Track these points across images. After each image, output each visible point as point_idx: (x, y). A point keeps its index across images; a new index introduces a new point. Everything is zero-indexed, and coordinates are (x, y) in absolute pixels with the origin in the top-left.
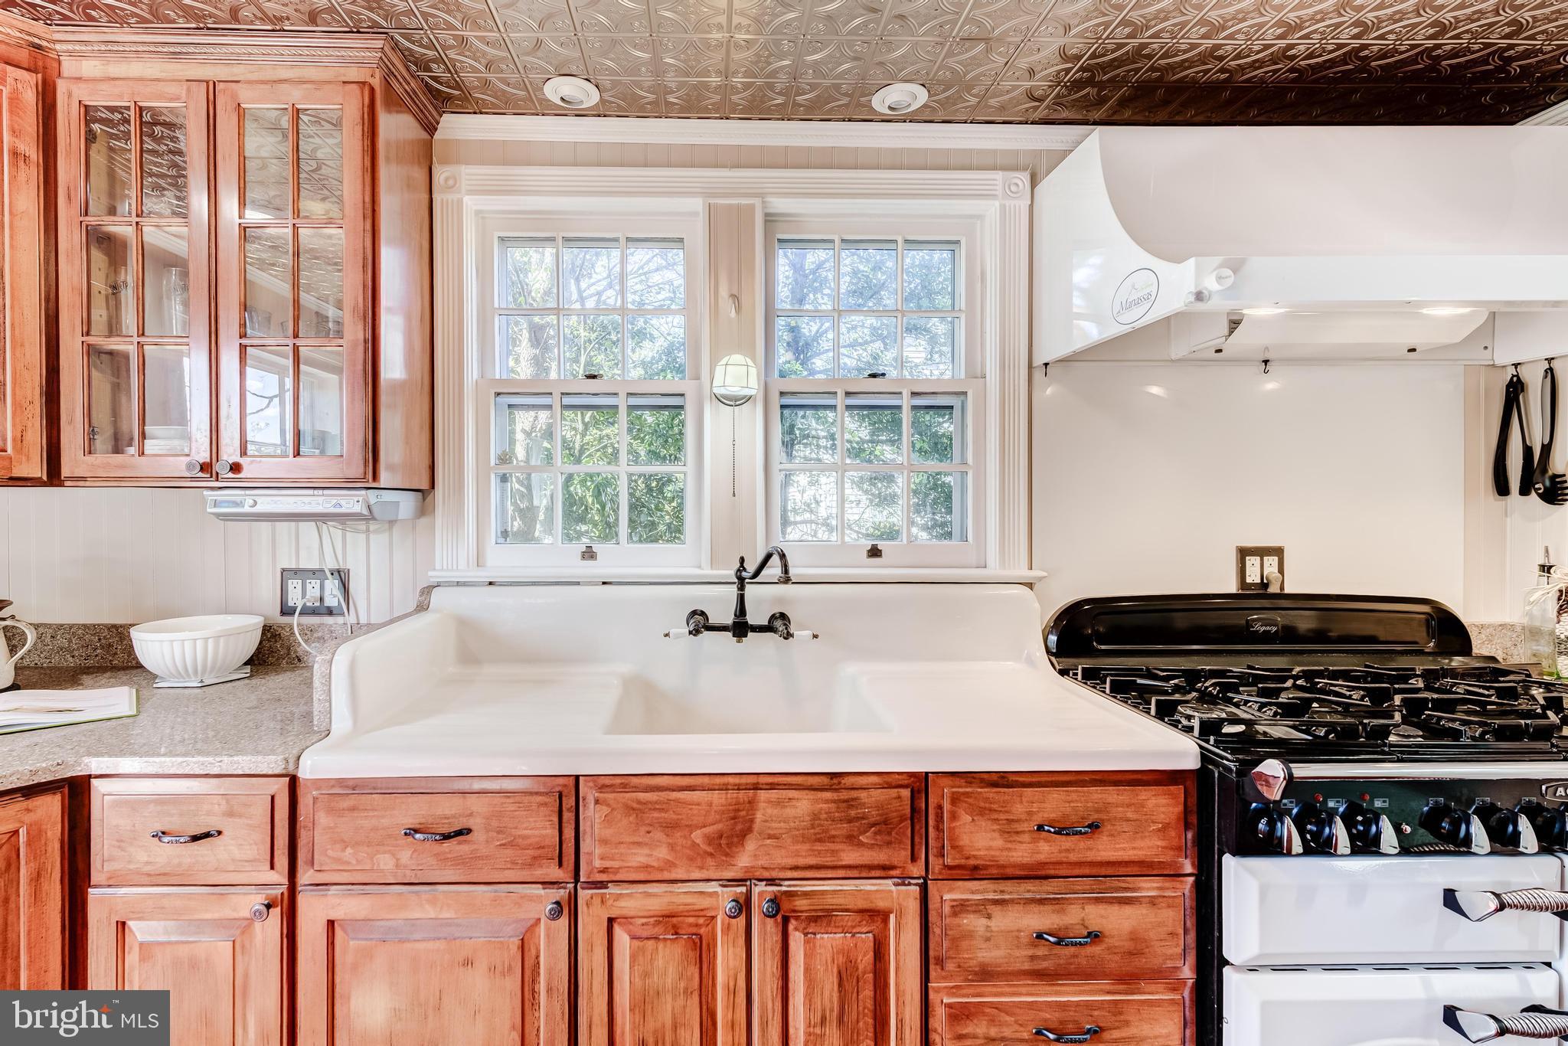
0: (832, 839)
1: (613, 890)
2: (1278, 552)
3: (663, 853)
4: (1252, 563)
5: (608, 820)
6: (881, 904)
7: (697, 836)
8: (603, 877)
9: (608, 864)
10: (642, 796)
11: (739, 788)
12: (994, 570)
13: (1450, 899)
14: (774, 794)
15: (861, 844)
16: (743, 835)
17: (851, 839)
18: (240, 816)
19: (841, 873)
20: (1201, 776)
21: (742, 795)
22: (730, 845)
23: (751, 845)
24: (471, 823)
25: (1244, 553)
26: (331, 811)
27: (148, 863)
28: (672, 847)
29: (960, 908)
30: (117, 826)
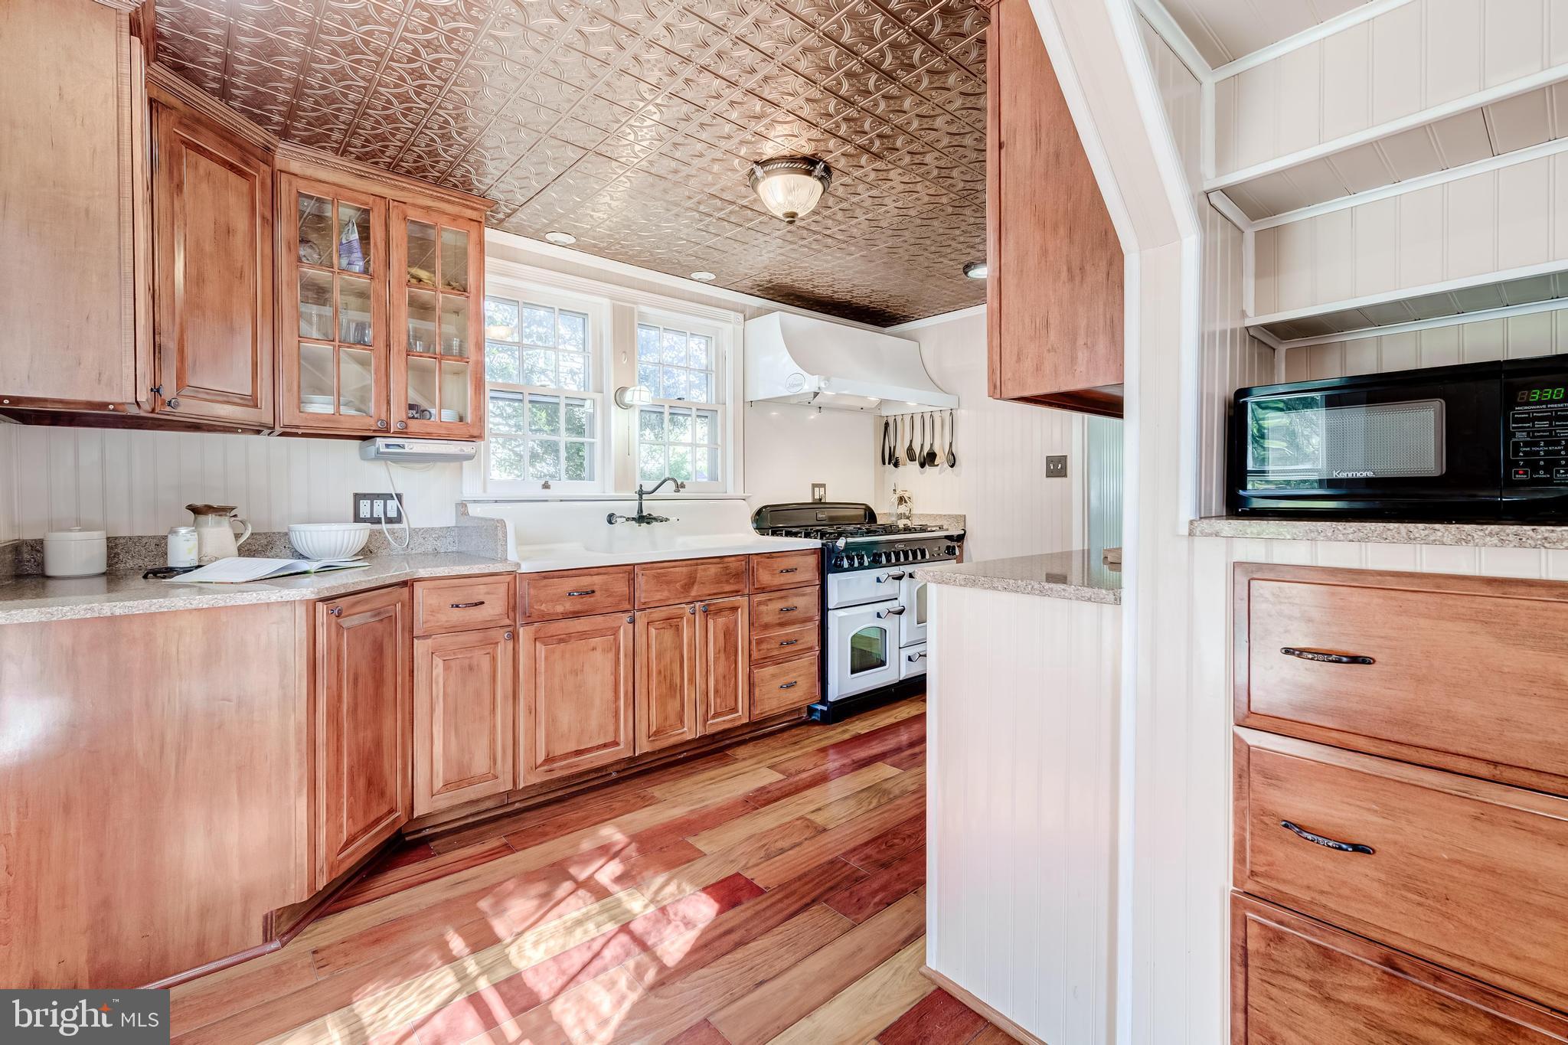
0: (721, 582)
1: (648, 610)
2: (823, 486)
3: (666, 594)
4: (817, 489)
5: (647, 582)
6: (737, 605)
7: (678, 585)
8: (644, 607)
9: (646, 600)
10: (659, 571)
11: (691, 565)
12: (731, 493)
13: (878, 580)
14: (702, 567)
15: (730, 583)
16: (693, 584)
17: (727, 582)
18: (492, 594)
19: (724, 596)
20: (822, 550)
21: (693, 568)
22: (689, 588)
23: (696, 587)
24: (595, 588)
25: (814, 486)
26: (535, 587)
27: (447, 621)
28: (669, 591)
29: (760, 603)
30: (431, 605)
